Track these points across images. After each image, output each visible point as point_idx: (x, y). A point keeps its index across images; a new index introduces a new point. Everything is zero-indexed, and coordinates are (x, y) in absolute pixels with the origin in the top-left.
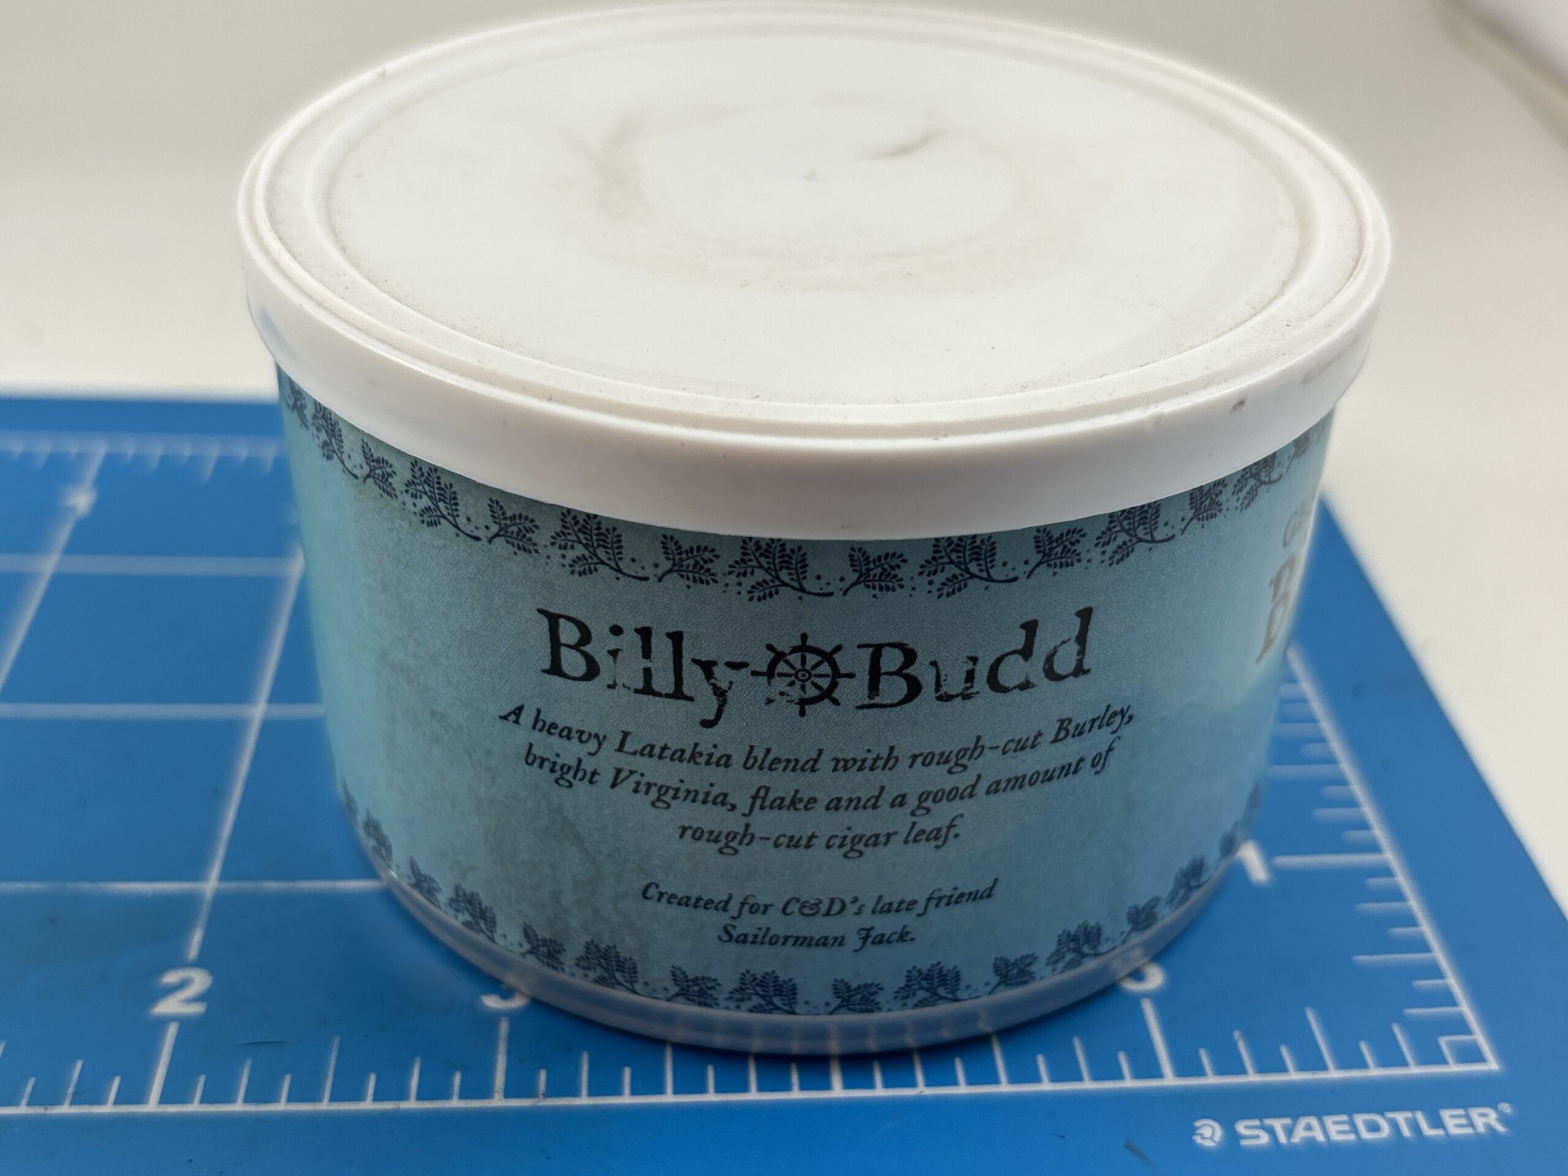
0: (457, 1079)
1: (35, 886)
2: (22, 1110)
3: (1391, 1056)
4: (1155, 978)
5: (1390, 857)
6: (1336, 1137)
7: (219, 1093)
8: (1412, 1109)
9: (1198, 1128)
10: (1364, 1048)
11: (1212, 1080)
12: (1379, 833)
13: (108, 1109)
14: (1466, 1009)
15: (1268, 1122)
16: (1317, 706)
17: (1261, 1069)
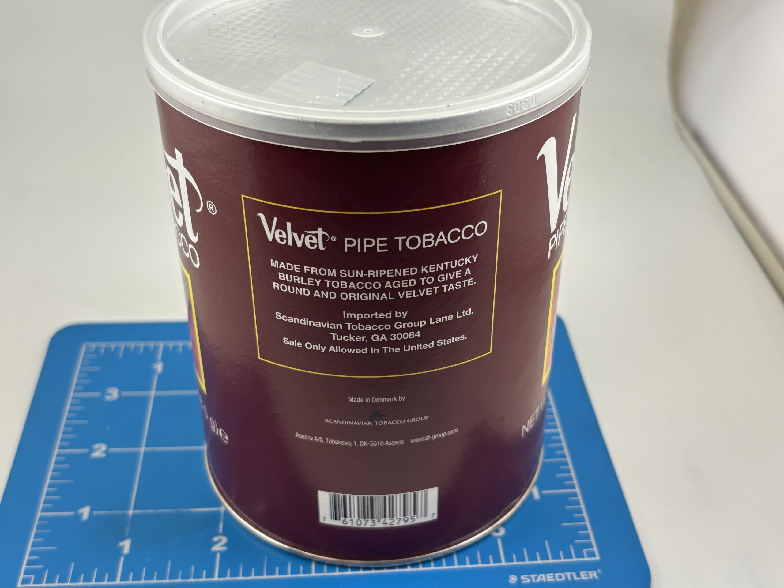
0: (301, 568)
1: (170, 511)
2: (179, 580)
3: (568, 555)
4: (502, 532)
5: (577, 490)
6: (549, 580)
7: (235, 574)
8: (572, 571)
9: (510, 577)
10: (561, 553)
11: (516, 563)
12: (575, 482)
13: (204, 579)
14: (593, 540)
15: (531, 575)
16: (562, 437)
17: (530, 559)
